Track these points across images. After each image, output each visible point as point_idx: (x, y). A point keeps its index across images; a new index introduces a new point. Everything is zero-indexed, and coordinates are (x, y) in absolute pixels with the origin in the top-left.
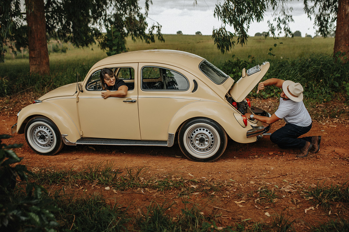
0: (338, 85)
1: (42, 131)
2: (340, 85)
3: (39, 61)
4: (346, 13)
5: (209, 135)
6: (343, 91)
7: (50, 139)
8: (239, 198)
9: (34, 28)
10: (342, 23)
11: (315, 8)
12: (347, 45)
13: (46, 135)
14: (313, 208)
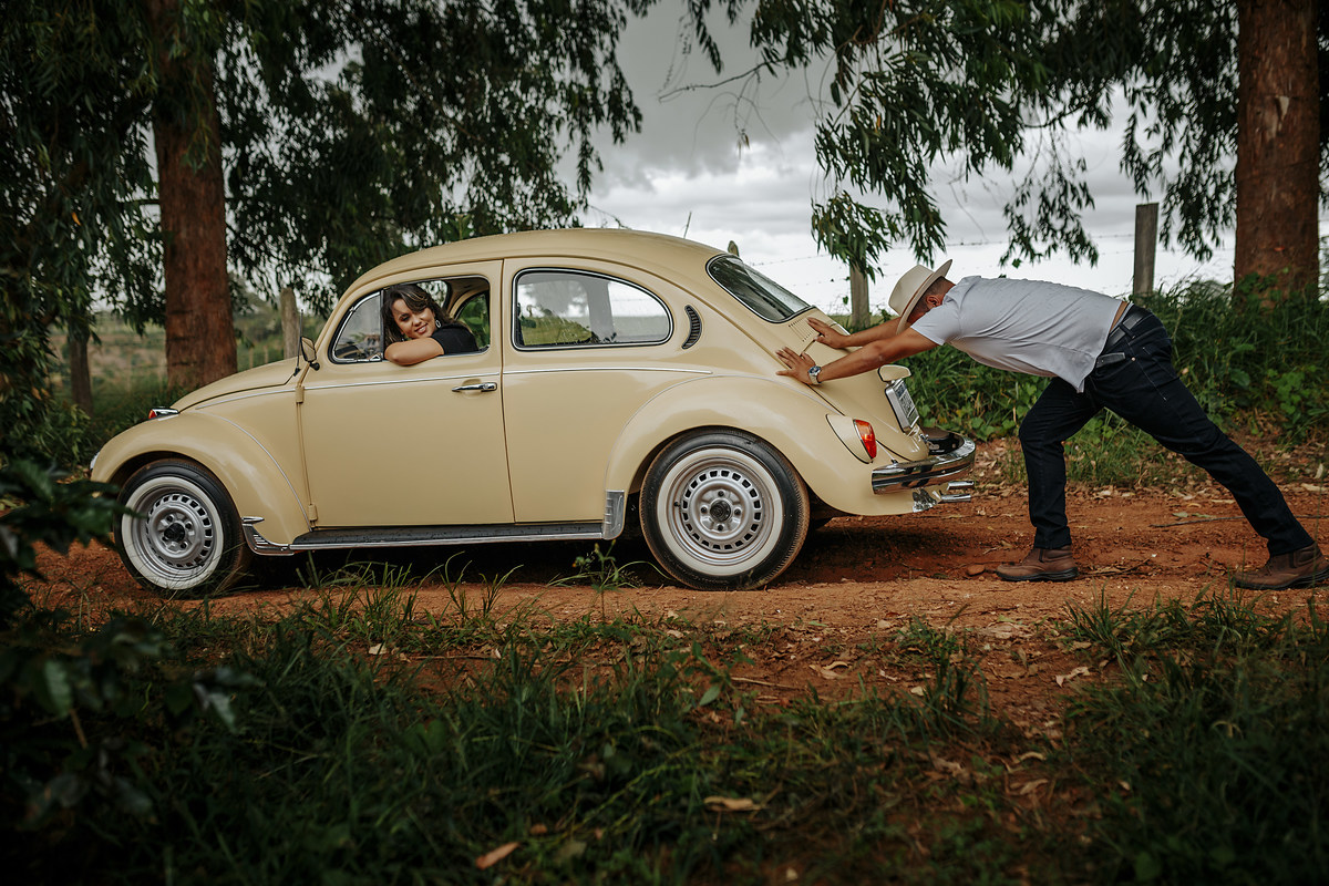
0: (1246, 382)
1: (175, 511)
2: (1256, 382)
3: (201, 349)
4: (1268, 137)
5: (744, 492)
6: (1269, 404)
7: (200, 537)
8: (827, 656)
9: (183, 235)
10: (1254, 173)
11: (1165, 155)
12: (1279, 249)
13: (189, 526)
14: (1085, 670)
